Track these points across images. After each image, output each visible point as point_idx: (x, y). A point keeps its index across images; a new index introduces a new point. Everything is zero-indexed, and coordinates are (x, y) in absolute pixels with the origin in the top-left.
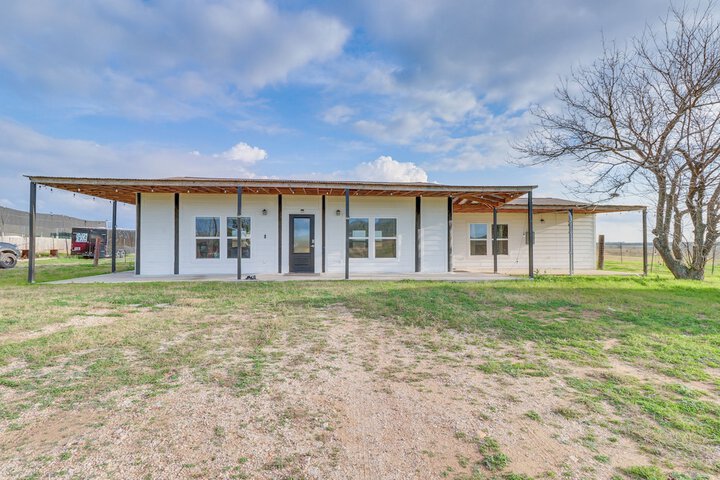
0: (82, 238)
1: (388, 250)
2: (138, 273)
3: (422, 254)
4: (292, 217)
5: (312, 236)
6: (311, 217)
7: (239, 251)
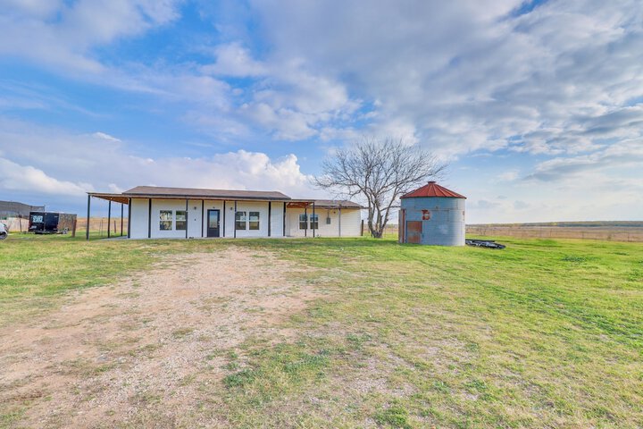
0: (38, 219)
1: (255, 227)
2: (129, 237)
3: (272, 228)
4: (209, 211)
5: (219, 220)
6: (219, 211)
7: (182, 226)
